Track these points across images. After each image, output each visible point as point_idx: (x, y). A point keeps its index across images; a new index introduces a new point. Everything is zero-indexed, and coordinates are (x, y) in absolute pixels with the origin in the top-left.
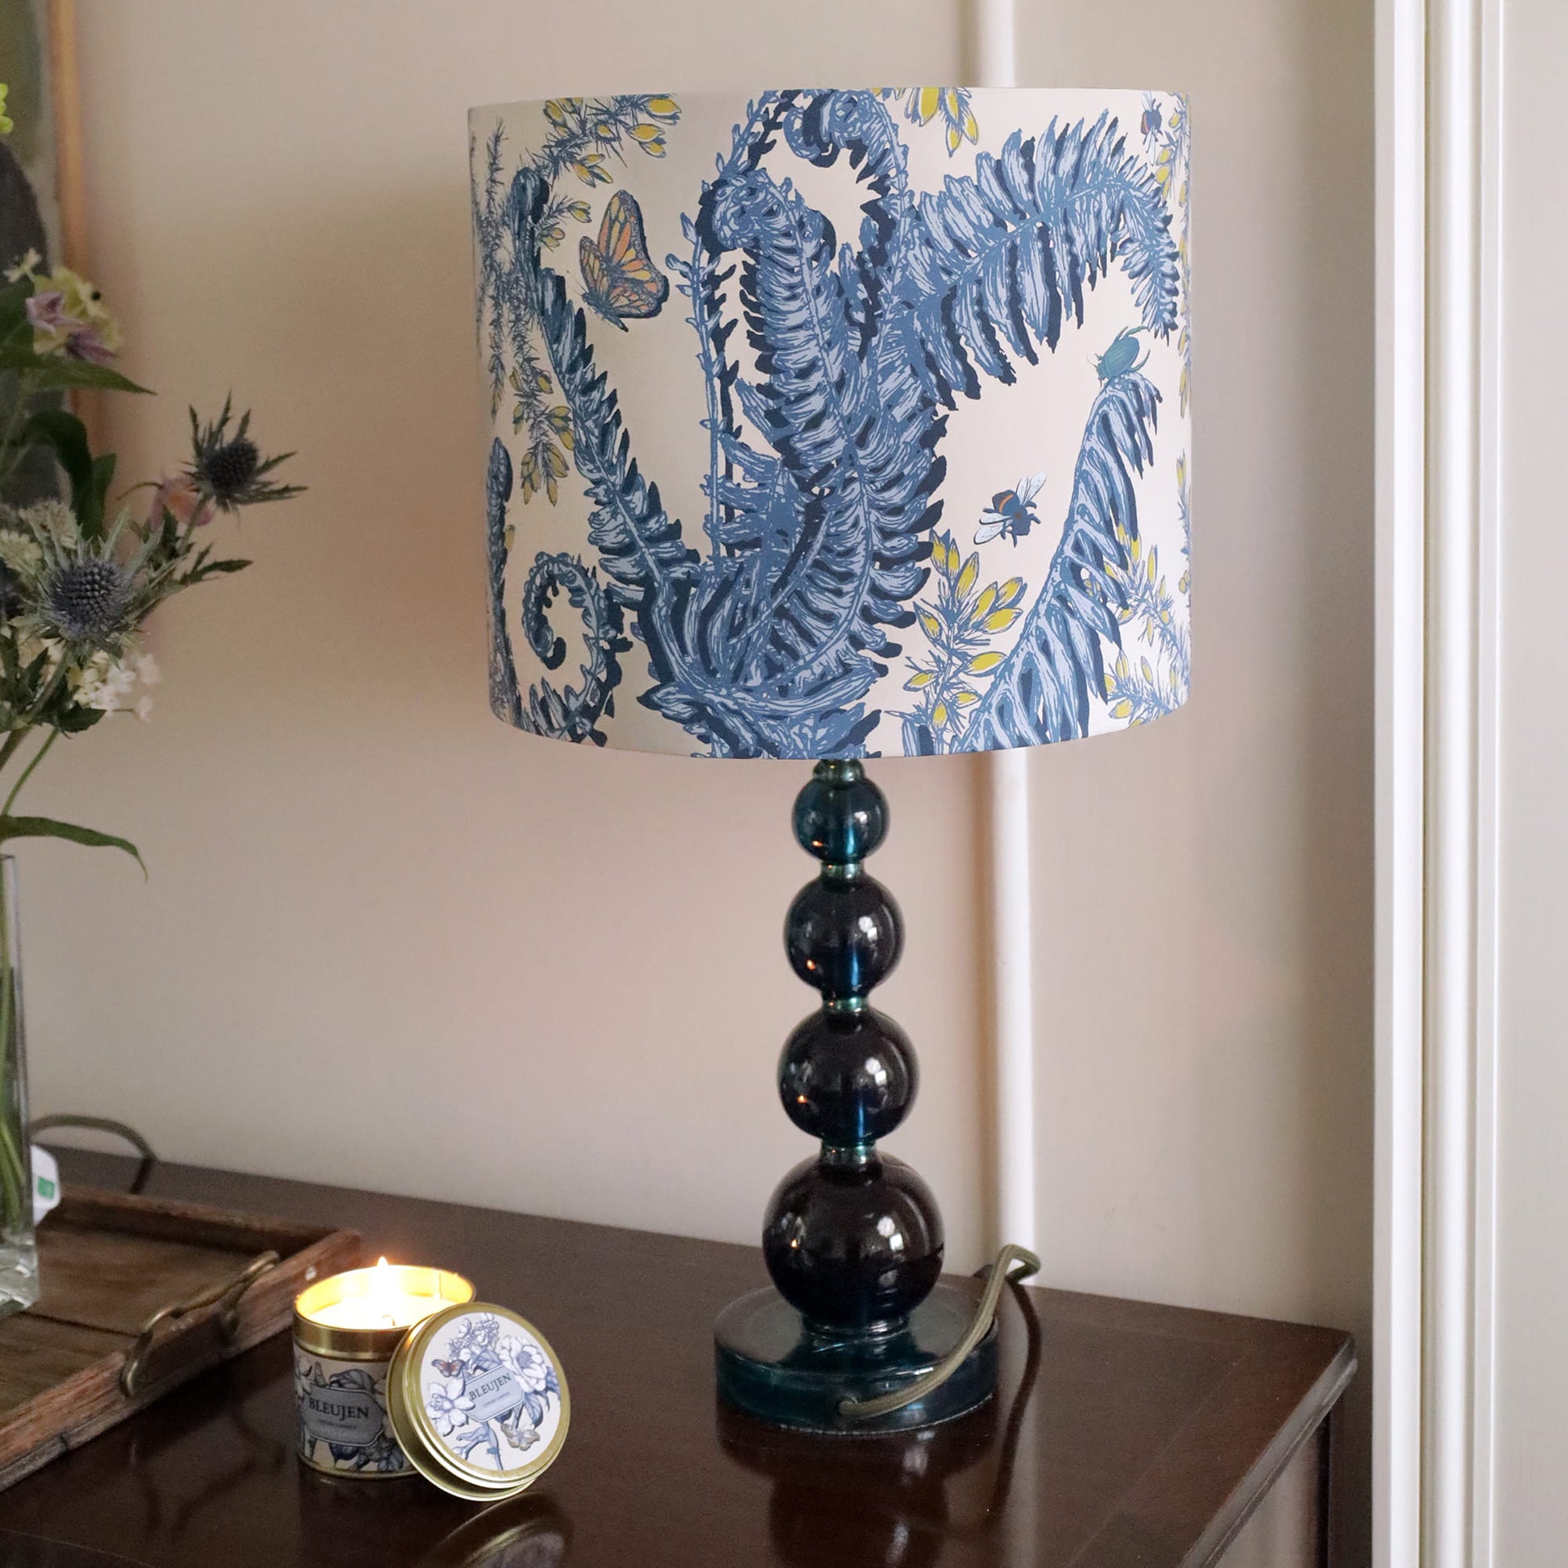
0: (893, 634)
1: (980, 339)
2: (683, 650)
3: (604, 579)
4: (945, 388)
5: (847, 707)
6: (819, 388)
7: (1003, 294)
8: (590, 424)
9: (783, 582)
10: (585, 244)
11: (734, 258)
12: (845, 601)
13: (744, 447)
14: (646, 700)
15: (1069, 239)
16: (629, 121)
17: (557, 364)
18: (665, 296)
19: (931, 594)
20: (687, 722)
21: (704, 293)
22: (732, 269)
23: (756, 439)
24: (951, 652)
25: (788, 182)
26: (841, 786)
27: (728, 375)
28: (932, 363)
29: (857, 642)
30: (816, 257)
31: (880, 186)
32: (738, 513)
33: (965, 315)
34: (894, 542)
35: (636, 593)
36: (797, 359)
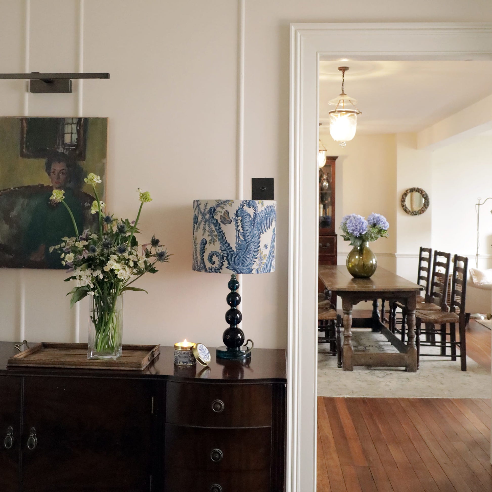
0: (255, 260)
1: (264, 227)
2: (232, 262)
3: (222, 254)
4: (260, 232)
5: (250, 268)
6: (248, 232)
7: (266, 223)
8: (221, 236)
9: (244, 254)
10: (221, 216)
11: (240, 218)
12: (250, 256)
13: (240, 239)
14: (227, 268)
15: (271, 217)
16: (228, 202)
17: (216, 229)
18: (231, 222)
19: (259, 255)
20: (232, 270)
21: (236, 222)
22: (239, 219)
23: (242, 238)
24: (260, 262)
25: (246, 210)
26: (234, 281)
27: (239, 231)
28: (259, 230)
29: (251, 261)
30: (249, 218)
31: (255, 211)
32: (239, 246)
33: (262, 225)
34: (255, 250)
35: (226, 255)
36: (246, 229)
